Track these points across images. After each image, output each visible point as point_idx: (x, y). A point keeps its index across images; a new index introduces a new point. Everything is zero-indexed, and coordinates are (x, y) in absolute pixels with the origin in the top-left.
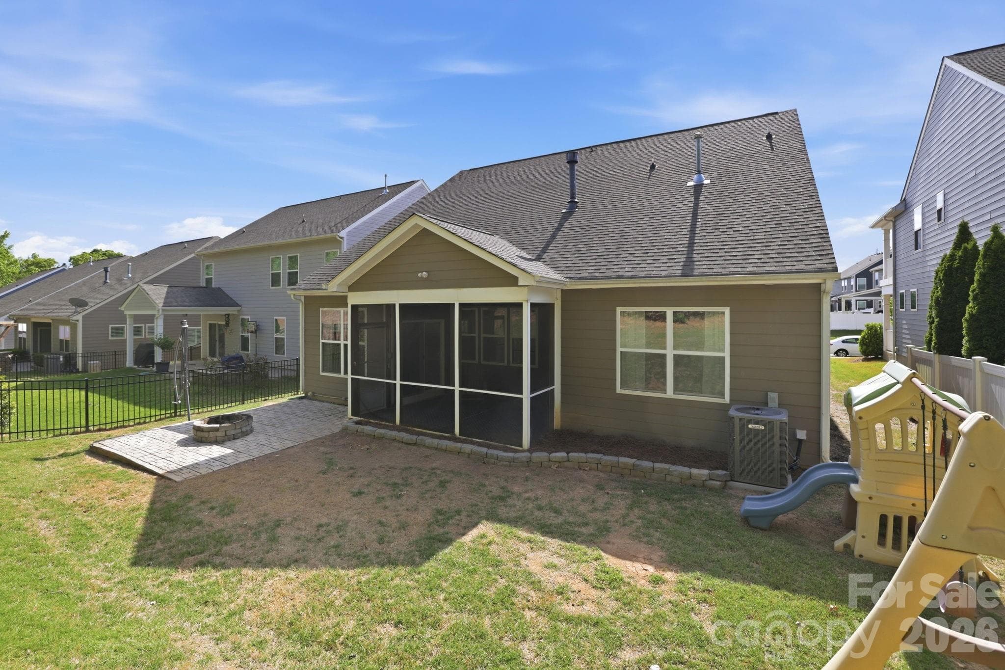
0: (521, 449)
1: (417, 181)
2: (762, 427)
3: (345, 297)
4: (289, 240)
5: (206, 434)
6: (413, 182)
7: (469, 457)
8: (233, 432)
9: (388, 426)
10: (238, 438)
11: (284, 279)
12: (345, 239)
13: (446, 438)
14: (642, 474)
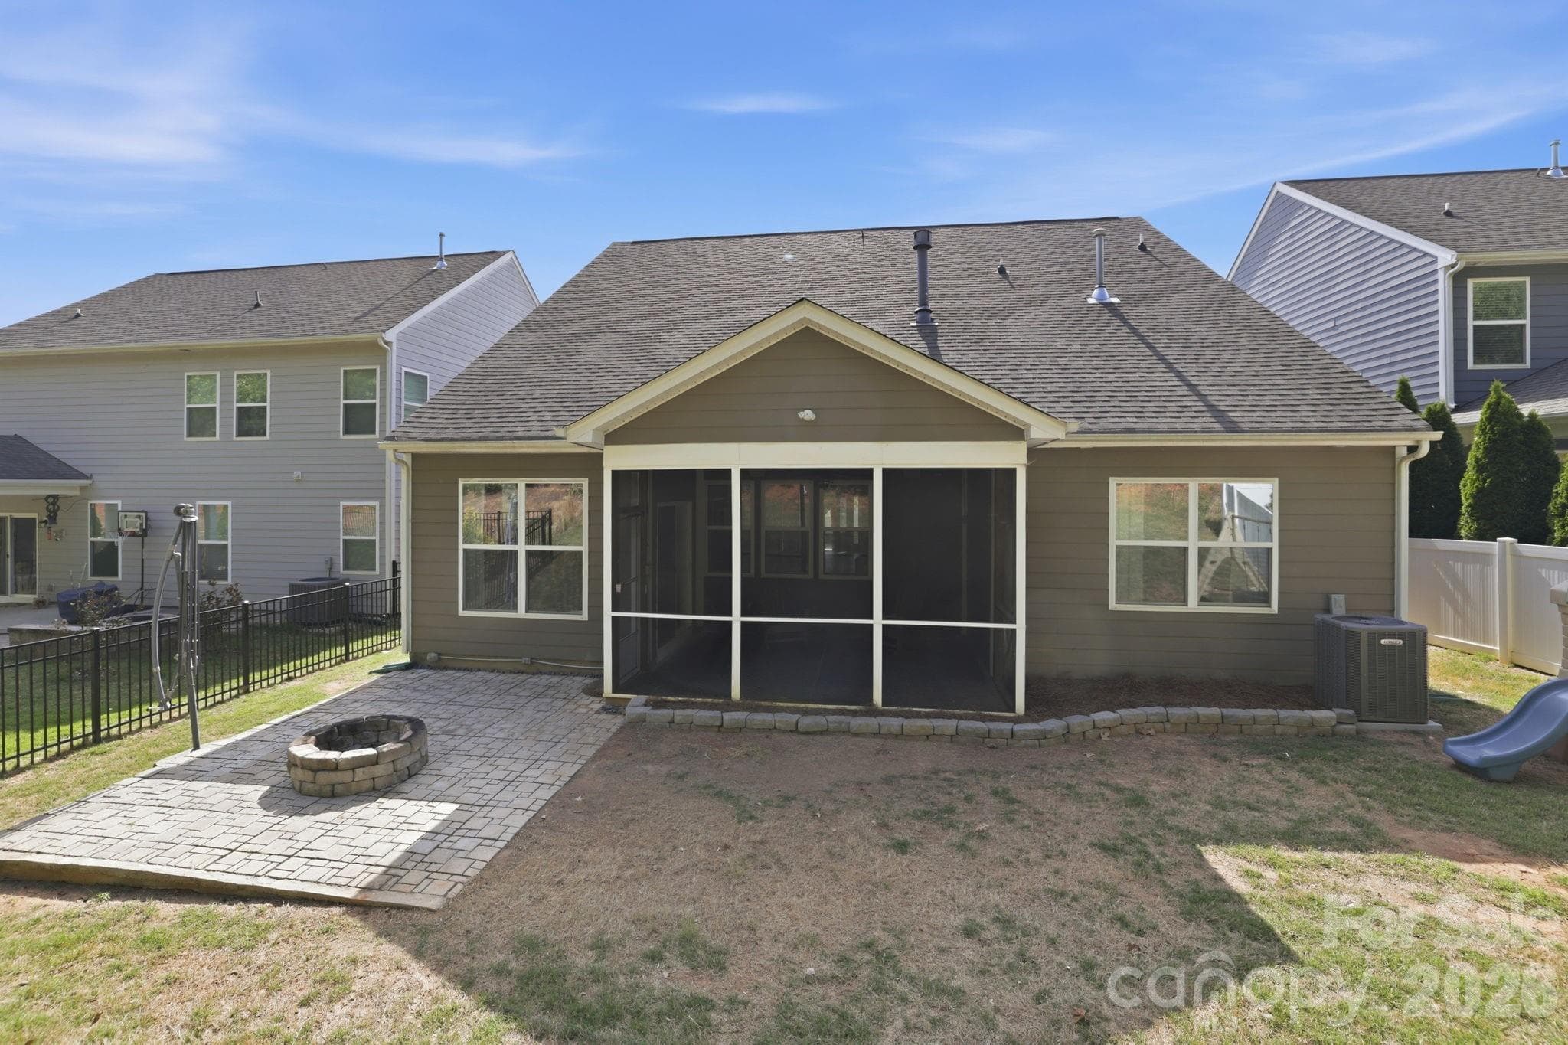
0: (1012, 715)
1: (505, 253)
2: (1400, 642)
3: (599, 457)
4: (239, 341)
5: (346, 777)
6: (494, 255)
7: (952, 742)
8: (408, 762)
9: (716, 704)
10: (416, 774)
11: (225, 422)
12: (394, 346)
13: (854, 713)
14: (1237, 728)
